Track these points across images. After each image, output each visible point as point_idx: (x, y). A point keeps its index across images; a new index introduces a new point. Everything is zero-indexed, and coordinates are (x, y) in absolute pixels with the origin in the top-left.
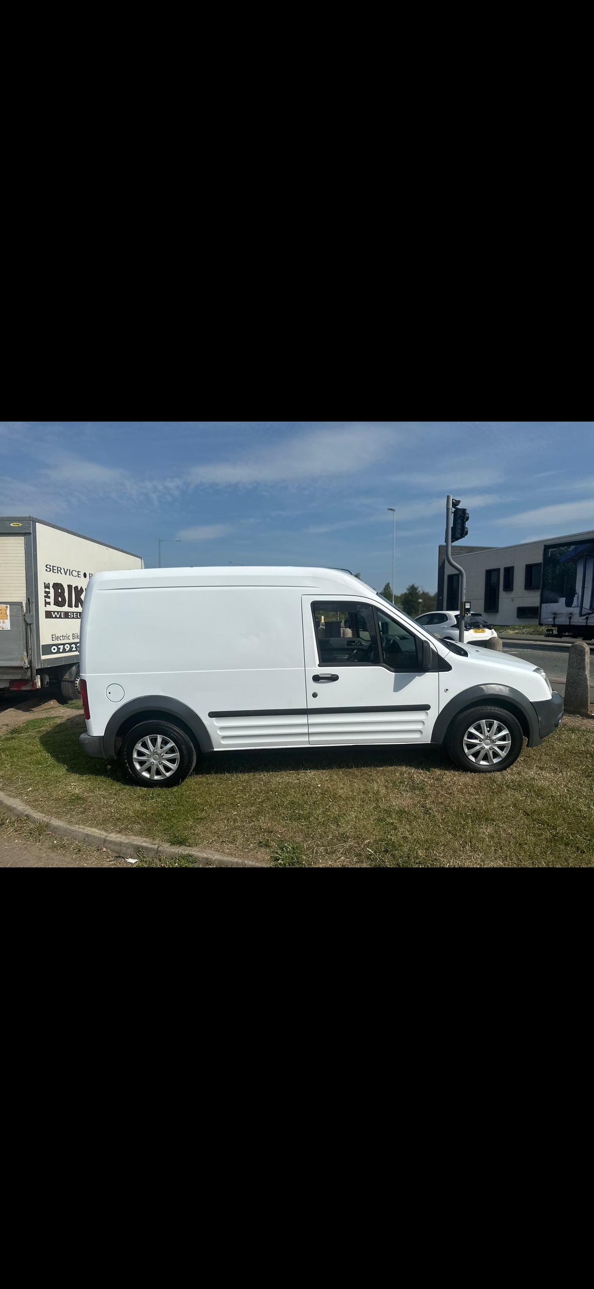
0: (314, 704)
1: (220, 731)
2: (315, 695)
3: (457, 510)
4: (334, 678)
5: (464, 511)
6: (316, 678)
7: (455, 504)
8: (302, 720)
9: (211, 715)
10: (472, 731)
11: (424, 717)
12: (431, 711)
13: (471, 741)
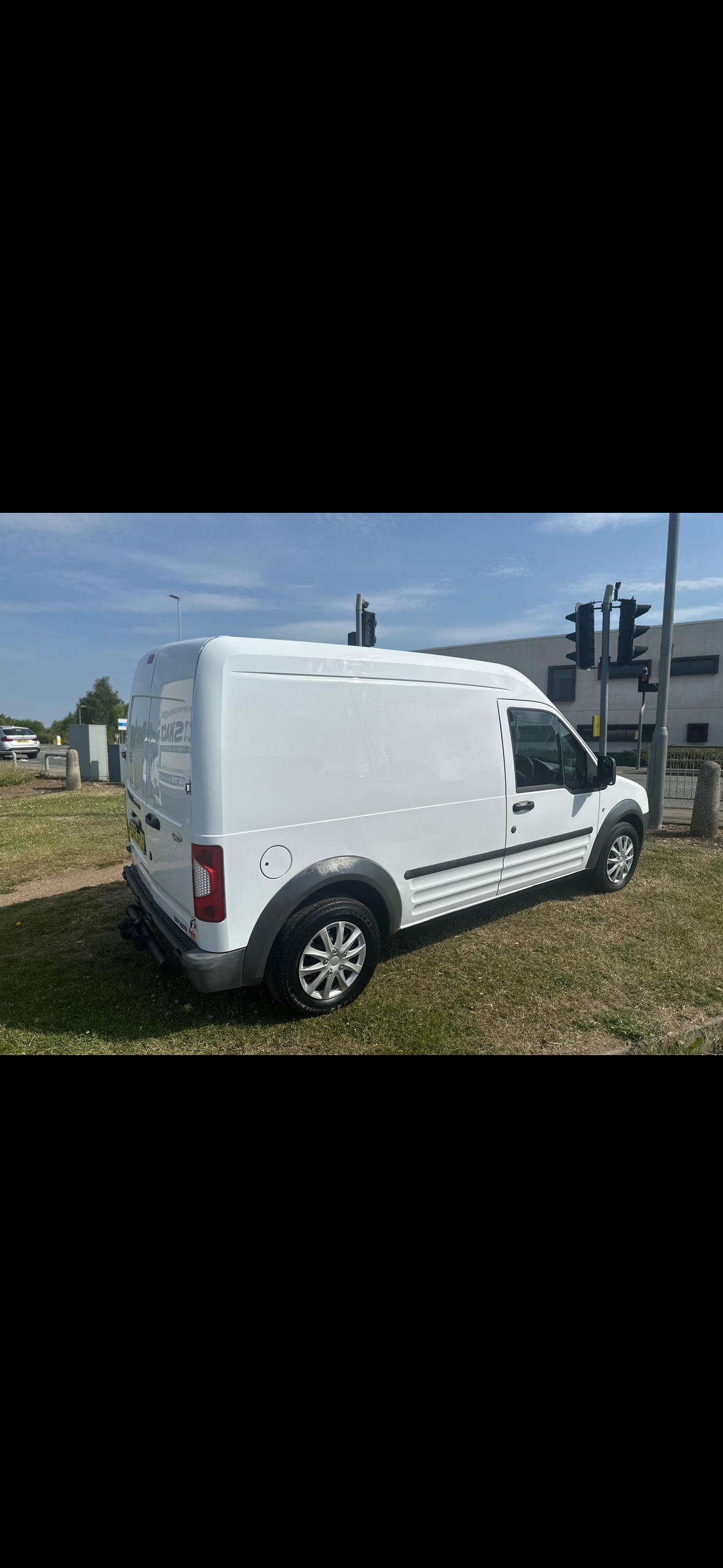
0: (514, 841)
1: (414, 898)
2: (513, 830)
3: (365, 613)
4: (530, 806)
5: (373, 615)
6: (517, 809)
7: (365, 605)
8: (496, 864)
9: (408, 876)
10: (614, 849)
11: (589, 841)
12: (594, 835)
13: (612, 860)
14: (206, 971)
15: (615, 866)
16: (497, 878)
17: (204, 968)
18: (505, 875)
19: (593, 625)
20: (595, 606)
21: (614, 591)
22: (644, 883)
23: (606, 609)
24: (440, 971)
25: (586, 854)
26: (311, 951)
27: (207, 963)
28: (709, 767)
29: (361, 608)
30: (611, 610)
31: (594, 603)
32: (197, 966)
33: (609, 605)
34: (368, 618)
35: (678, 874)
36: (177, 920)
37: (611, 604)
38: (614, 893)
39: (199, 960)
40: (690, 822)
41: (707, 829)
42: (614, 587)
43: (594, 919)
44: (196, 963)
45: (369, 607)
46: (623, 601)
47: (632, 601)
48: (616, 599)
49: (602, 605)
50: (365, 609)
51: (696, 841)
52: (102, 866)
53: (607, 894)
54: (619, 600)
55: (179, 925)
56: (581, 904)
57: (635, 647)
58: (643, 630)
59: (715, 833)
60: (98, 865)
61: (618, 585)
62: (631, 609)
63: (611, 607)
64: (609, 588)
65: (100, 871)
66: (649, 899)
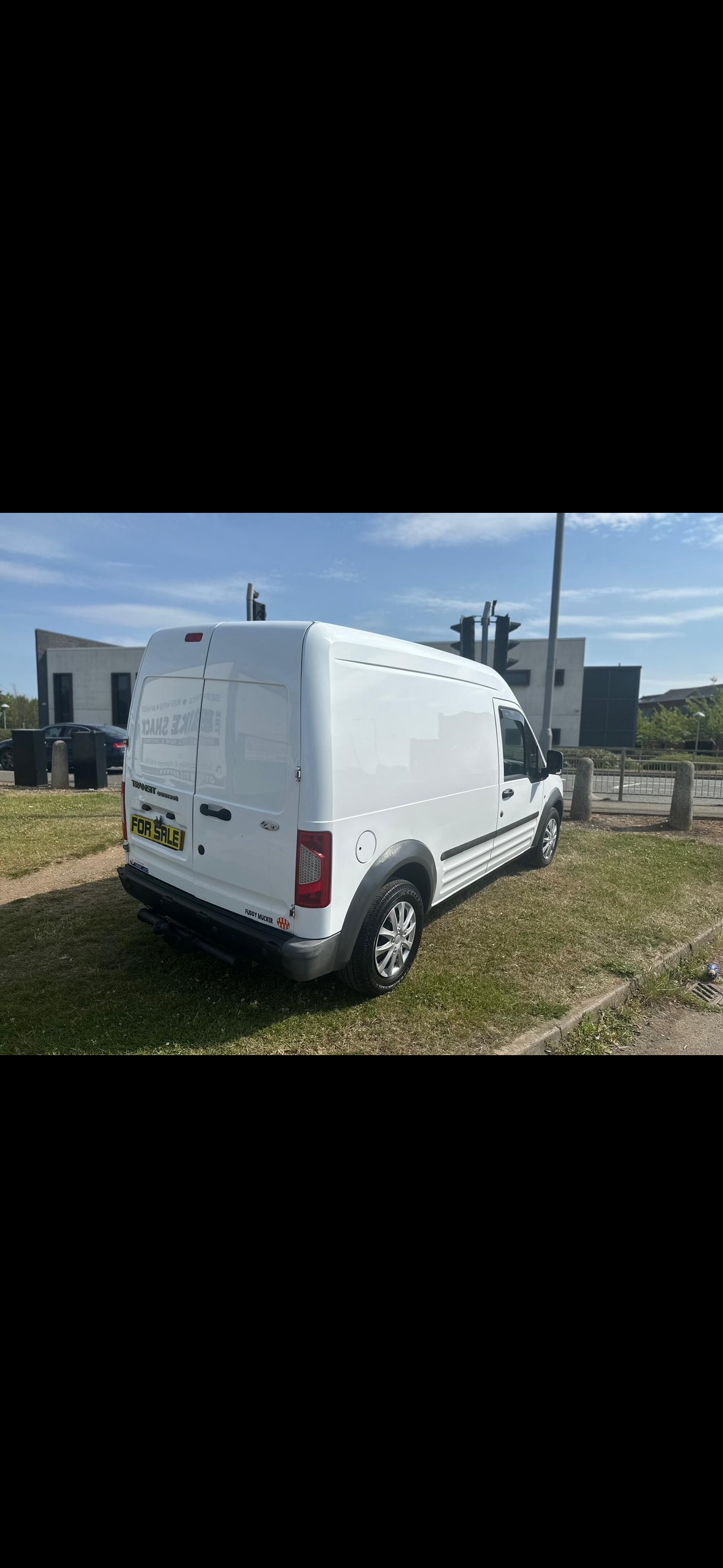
1: (444, 877)
2: (502, 814)
4: (510, 793)
6: (504, 795)
9: (443, 857)
10: (547, 830)
11: (535, 824)
12: (539, 818)
13: (546, 839)
14: (313, 958)
15: (548, 844)
16: (488, 858)
17: (311, 955)
18: (493, 855)
19: (474, 636)
20: (476, 619)
21: (491, 608)
22: (563, 859)
23: (485, 623)
24: (457, 943)
25: (533, 834)
26: (384, 932)
27: (313, 949)
28: (586, 763)
29: (252, 598)
30: (489, 624)
31: (475, 616)
32: (305, 954)
33: (487, 621)
34: (258, 609)
35: (582, 850)
36: (250, 913)
37: (489, 619)
38: (547, 867)
39: (306, 948)
40: (569, 809)
41: (584, 813)
42: (492, 605)
43: (544, 889)
44: (302, 951)
45: (259, 597)
46: (499, 618)
47: (507, 618)
48: (493, 615)
49: (482, 619)
50: (256, 600)
51: (578, 824)
52: (15, 876)
53: (542, 869)
54: (496, 616)
55: (256, 918)
56: (527, 878)
57: (509, 659)
58: (514, 644)
59: (590, 817)
60: (10, 875)
61: (495, 603)
62: (505, 625)
63: (489, 622)
64: (488, 604)
65: (14, 881)
66: (572, 869)
